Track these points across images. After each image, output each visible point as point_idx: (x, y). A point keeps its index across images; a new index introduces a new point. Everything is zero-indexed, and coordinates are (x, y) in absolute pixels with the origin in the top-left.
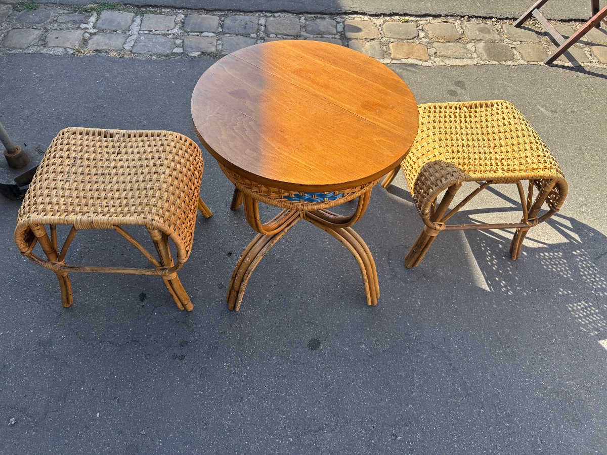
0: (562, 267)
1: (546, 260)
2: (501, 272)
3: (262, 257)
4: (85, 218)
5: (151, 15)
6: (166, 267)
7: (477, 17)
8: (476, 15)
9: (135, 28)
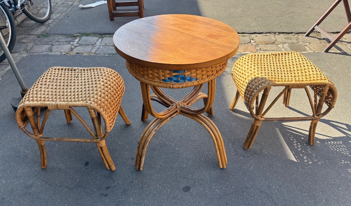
0: (343, 149)
1: (332, 145)
2: (303, 151)
3: (154, 132)
4: (54, 103)
5: (107, 38)
6: (99, 137)
7: (283, 33)
8: (283, 32)
9: (98, 43)
